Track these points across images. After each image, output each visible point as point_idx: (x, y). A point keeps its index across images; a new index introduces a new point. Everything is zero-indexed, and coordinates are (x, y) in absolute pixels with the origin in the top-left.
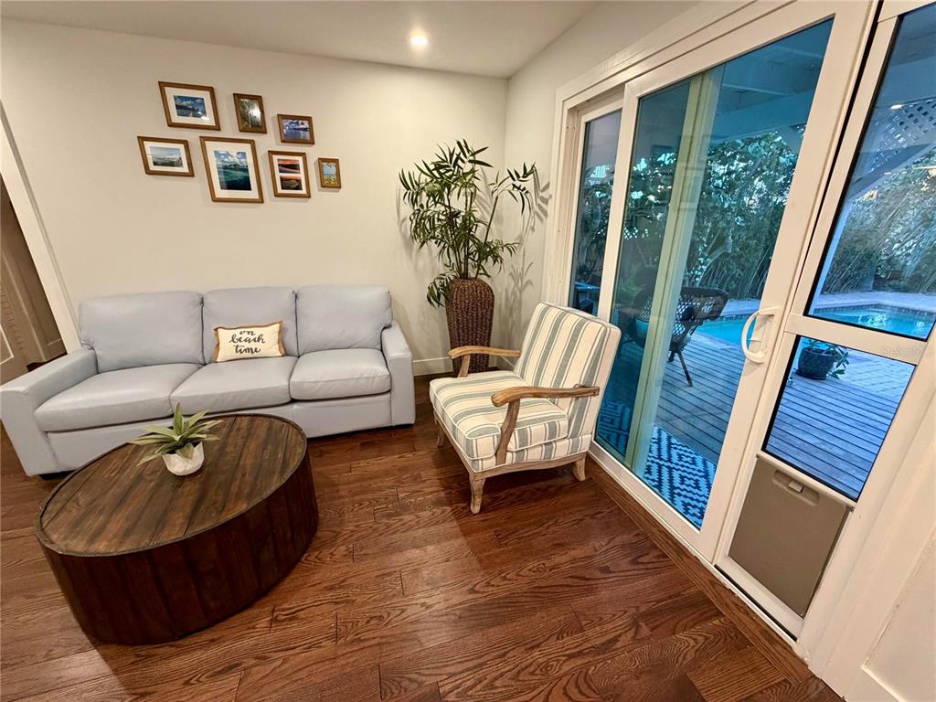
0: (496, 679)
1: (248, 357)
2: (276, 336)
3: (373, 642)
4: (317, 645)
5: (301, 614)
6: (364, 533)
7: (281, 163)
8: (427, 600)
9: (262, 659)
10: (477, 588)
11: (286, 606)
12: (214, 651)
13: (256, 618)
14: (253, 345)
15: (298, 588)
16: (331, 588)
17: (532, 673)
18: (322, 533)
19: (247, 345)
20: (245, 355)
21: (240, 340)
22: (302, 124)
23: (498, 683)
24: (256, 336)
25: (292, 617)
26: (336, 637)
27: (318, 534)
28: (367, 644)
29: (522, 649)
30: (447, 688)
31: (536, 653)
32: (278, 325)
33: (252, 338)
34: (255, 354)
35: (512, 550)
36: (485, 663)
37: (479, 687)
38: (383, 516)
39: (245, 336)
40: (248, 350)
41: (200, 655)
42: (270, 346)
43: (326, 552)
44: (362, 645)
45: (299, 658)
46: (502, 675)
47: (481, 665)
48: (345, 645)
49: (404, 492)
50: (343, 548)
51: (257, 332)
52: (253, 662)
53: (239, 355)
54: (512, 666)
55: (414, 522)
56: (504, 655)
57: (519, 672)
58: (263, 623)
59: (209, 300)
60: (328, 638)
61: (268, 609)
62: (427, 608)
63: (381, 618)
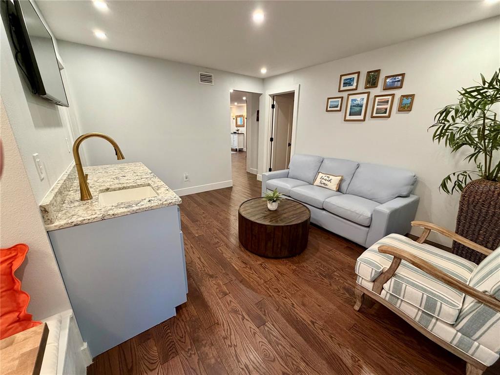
0: (282, 345)
1: (323, 186)
2: (337, 182)
3: (270, 293)
4: (261, 279)
5: (266, 270)
6: (306, 270)
7: (379, 101)
8: (295, 304)
9: (251, 268)
10: (315, 324)
11: (266, 264)
12: (247, 258)
13: (259, 260)
14: (326, 182)
15: (274, 264)
16: (279, 272)
17: (293, 364)
18: (296, 259)
19: (324, 181)
20: (323, 185)
21: (323, 179)
22: (398, 78)
23: (280, 347)
24: (329, 179)
25: (264, 268)
26: (265, 282)
27: (294, 258)
28: (268, 292)
29: (301, 356)
30: (268, 325)
31: (303, 364)
32: (341, 177)
33: (328, 179)
34: (326, 186)
35: (351, 337)
36: (285, 338)
37: (275, 338)
38: (318, 272)
39: (326, 178)
40: (324, 184)
41: (245, 256)
42: (333, 185)
43: (290, 263)
44: (267, 291)
45: (255, 276)
46: (284, 347)
47: (283, 336)
48: (265, 286)
49: (338, 273)
50: (295, 267)
51: (331, 177)
52: (249, 267)
53: (320, 185)
54: (290, 352)
55: (326, 284)
56: (293, 346)
57: (290, 356)
58: (259, 263)
59: (325, 161)
60: (264, 280)
61: (263, 261)
62: (293, 306)
63: (279, 292)
